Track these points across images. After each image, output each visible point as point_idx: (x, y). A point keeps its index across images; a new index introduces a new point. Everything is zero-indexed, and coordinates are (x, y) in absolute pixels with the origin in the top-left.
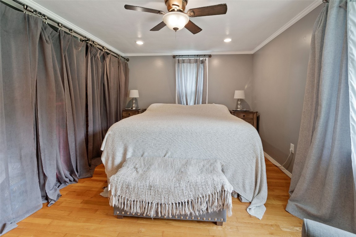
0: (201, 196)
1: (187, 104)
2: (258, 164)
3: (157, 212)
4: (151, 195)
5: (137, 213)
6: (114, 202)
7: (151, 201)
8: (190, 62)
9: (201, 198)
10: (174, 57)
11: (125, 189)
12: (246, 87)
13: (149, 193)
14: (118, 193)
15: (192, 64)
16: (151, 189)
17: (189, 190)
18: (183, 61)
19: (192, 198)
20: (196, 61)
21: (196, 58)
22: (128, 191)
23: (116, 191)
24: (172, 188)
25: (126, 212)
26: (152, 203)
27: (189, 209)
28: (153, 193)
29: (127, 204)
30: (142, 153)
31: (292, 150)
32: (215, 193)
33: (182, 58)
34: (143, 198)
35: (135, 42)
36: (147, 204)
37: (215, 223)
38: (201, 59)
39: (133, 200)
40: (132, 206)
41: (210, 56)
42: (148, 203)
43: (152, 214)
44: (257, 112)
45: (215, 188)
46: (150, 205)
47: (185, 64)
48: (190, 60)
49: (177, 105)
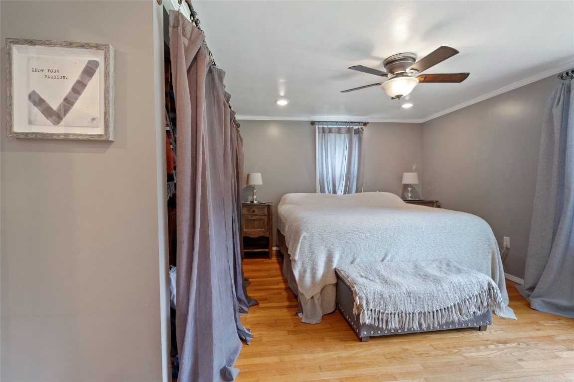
0: (468, 298)
1: (335, 192)
2: (496, 260)
3: (420, 325)
4: (411, 303)
5: (395, 329)
6: (366, 318)
7: (413, 311)
8: (339, 131)
9: (468, 300)
10: (313, 123)
11: (378, 300)
12: (414, 167)
13: (409, 302)
14: (371, 307)
15: (342, 135)
16: (410, 297)
17: (454, 292)
18: (330, 131)
19: (458, 301)
20: (349, 131)
21: (348, 127)
22: (382, 302)
23: (367, 304)
24: (435, 292)
25: (382, 330)
26: (413, 313)
27: (456, 314)
28: (413, 301)
29: (382, 319)
30: (351, 259)
31: (507, 245)
32: (482, 292)
33: (327, 125)
34: (402, 308)
35: (276, 101)
36: (408, 315)
37: (479, 329)
38: (356, 127)
39: (390, 312)
40: (389, 320)
41: (365, 124)
42: (409, 313)
43: (416, 326)
44: (437, 202)
45: (482, 287)
46: (411, 315)
47: (332, 135)
48: (339, 129)
49: (319, 194)
